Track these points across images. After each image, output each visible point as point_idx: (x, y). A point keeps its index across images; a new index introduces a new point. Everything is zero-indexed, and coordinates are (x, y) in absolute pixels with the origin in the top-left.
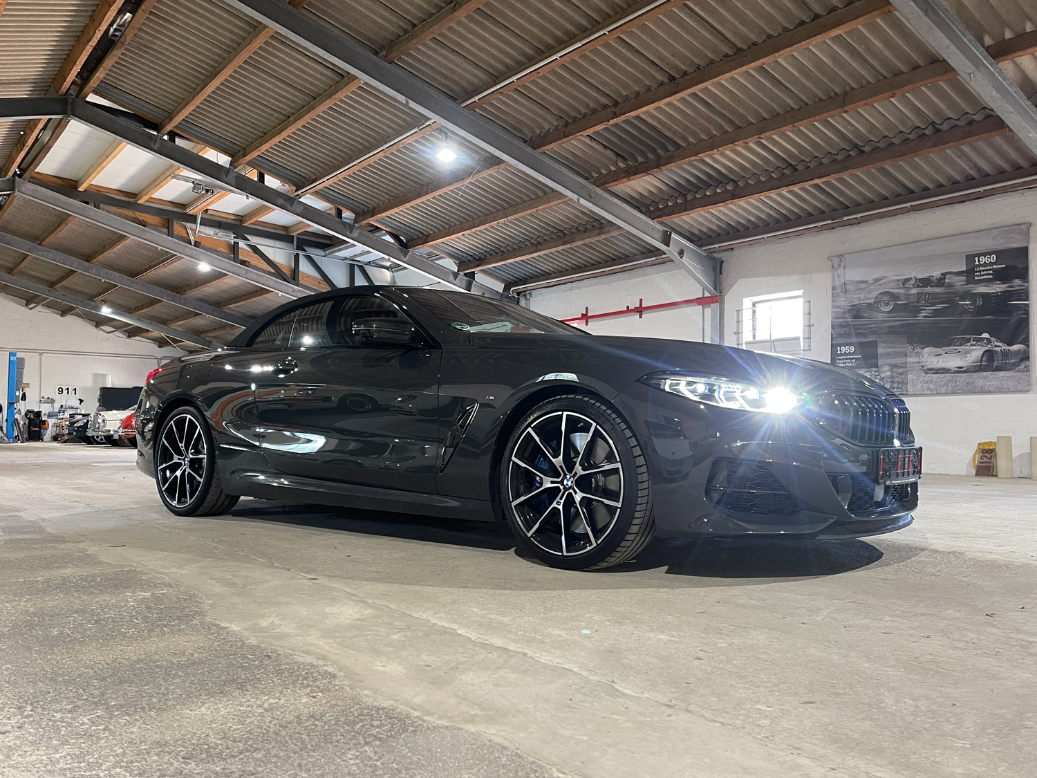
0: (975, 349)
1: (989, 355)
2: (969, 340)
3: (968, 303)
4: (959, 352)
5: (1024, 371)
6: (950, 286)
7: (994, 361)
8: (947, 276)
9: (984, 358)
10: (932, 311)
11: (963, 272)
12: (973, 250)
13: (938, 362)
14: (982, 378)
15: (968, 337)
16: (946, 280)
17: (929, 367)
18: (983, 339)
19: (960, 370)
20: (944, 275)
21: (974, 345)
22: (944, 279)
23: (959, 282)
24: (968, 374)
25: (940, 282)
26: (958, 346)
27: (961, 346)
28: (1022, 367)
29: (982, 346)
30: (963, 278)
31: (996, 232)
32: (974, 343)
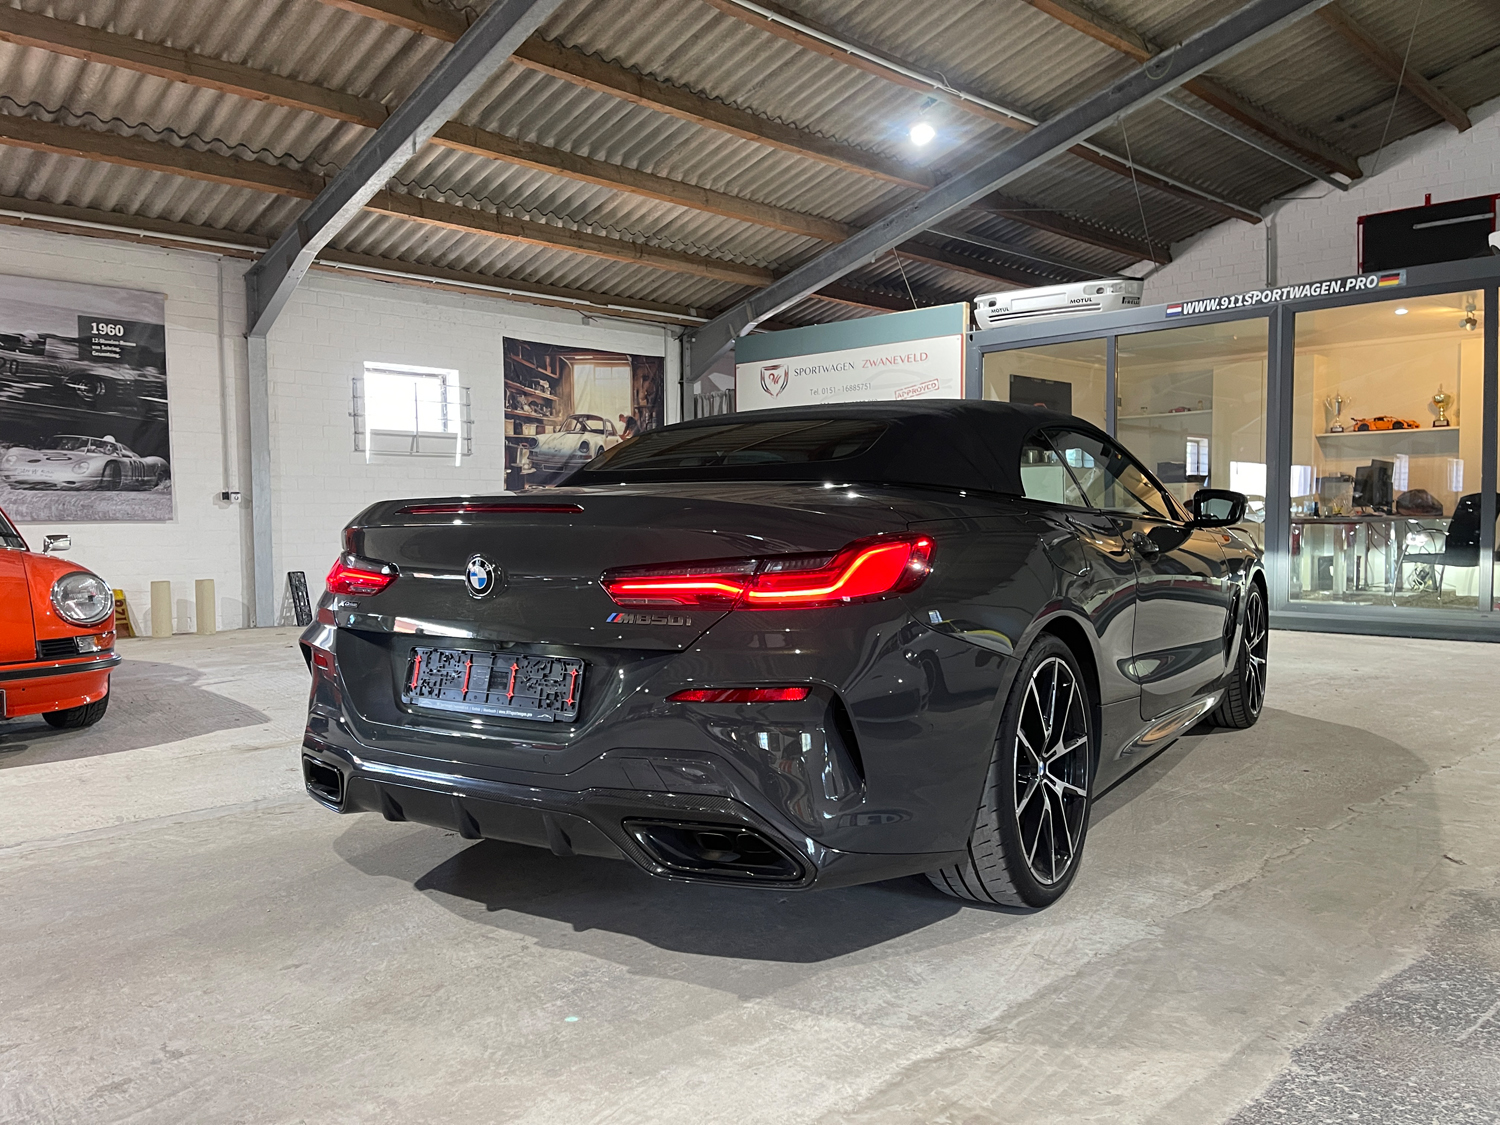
0: (93, 457)
1: (114, 466)
2: (85, 444)
3: (83, 387)
4: (70, 459)
5: (163, 493)
6: (54, 356)
7: (120, 476)
8: (48, 340)
9: (107, 472)
10: (23, 391)
11: (74, 340)
12: (90, 310)
13: (35, 472)
14: (104, 499)
15: (84, 438)
16: (47, 347)
17: (20, 478)
18: (106, 443)
19: (71, 487)
20: (44, 337)
21: (93, 451)
22: (44, 343)
23: (67, 354)
24: (83, 492)
25: (37, 346)
26: (68, 449)
27: (72, 450)
28: (160, 487)
29: (105, 453)
30: (74, 349)
31: (123, 294)
32: (94, 447)
